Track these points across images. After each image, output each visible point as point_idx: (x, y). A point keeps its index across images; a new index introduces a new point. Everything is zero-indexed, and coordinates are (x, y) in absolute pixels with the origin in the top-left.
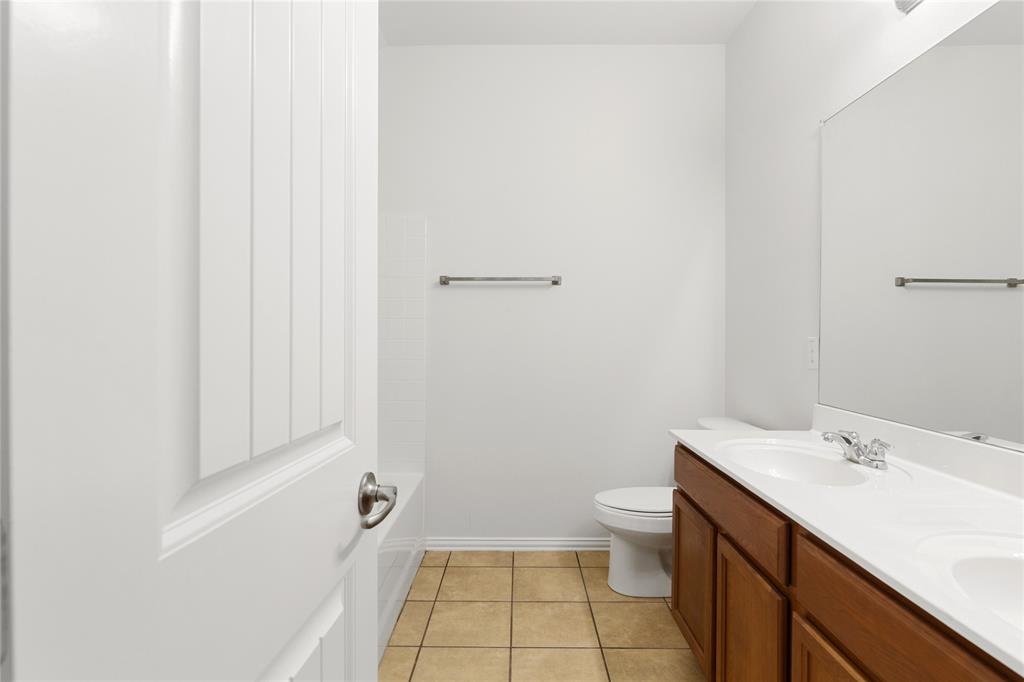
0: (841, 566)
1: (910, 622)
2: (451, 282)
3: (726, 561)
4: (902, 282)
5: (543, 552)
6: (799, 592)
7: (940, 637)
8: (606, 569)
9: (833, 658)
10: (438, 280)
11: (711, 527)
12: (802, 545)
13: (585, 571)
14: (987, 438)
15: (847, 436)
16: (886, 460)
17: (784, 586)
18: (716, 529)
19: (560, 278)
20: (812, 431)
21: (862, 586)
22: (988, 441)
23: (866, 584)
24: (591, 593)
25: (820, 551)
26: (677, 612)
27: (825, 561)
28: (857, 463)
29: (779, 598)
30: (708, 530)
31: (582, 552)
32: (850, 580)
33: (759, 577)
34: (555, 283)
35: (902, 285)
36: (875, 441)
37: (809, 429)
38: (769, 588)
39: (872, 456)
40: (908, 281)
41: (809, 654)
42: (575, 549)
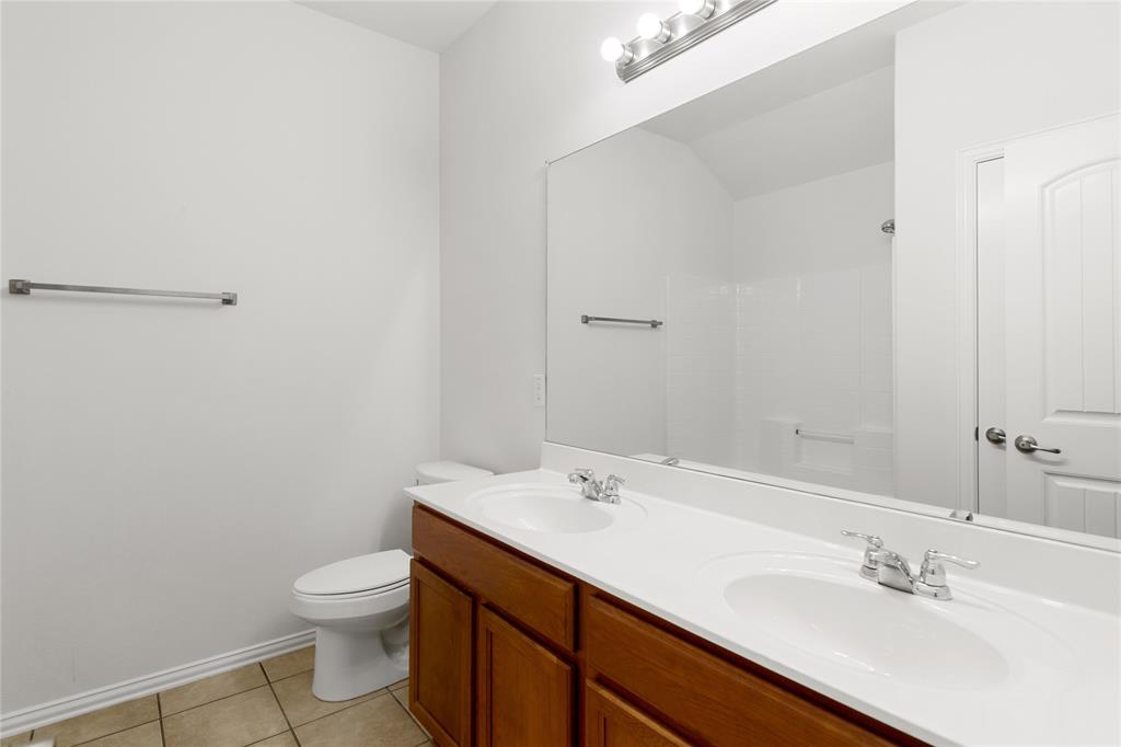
0: (644, 624)
1: (723, 668)
2: (32, 290)
3: (490, 635)
4: (586, 320)
5: (208, 678)
6: (588, 656)
7: (753, 678)
8: (310, 672)
9: (637, 720)
10: (7, 285)
11: (470, 599)
12: (595, 608)
13: (278, 688)
14: (677, 462)
15: (583, 473)
16: (620, 494)
17: (573, 654)
18: (475, 598)
19: (235, 296)
20: (541, 469)
21: (669, 641)
22: (679, 465)
23: (670, 637)
24: (293, 716)
25: (620, 611)
26: (417, 704)
27: (624, 621)
28: (596, 500)
29: (567, 667)
30: (466, 603)
31: (268, 660)
32: (655, 637)
33: (540, 648)
34: (228, 302)
35: (586, 322)
36: (611, 477)
37: (537, 467)
38: (554, 659)
39: (608, 492)
40: (591, 319)
41: (605, 719)
42: (257, 660)
